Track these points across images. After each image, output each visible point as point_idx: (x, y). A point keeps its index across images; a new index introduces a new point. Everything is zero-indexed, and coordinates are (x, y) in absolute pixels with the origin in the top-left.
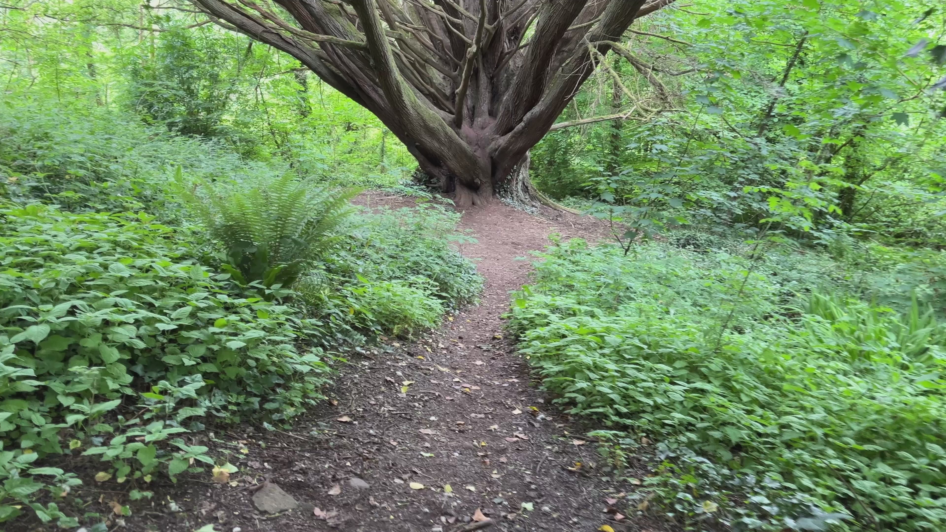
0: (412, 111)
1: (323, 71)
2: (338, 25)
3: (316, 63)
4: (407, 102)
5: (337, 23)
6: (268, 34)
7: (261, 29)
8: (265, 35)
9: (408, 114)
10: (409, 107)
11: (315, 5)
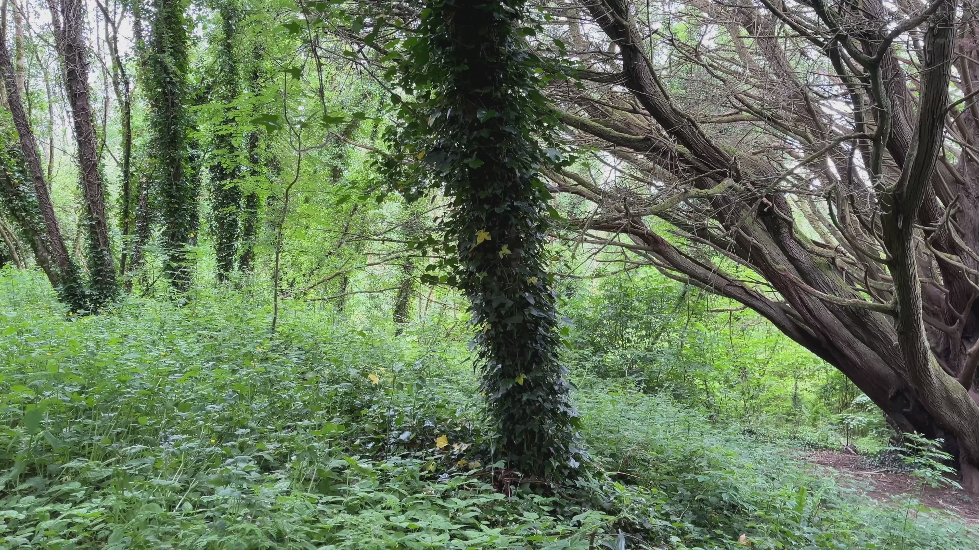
0: (935, 380)
1: (787, 324)
2: (828, 280)
3: (780, 317)
4: (932, 371)
5: (826, 278)
6: (732, 288)
7: (725, 282)
8: (729, 289)
9: (931, 384)
10: (933, 376)
11: (803, 260)
